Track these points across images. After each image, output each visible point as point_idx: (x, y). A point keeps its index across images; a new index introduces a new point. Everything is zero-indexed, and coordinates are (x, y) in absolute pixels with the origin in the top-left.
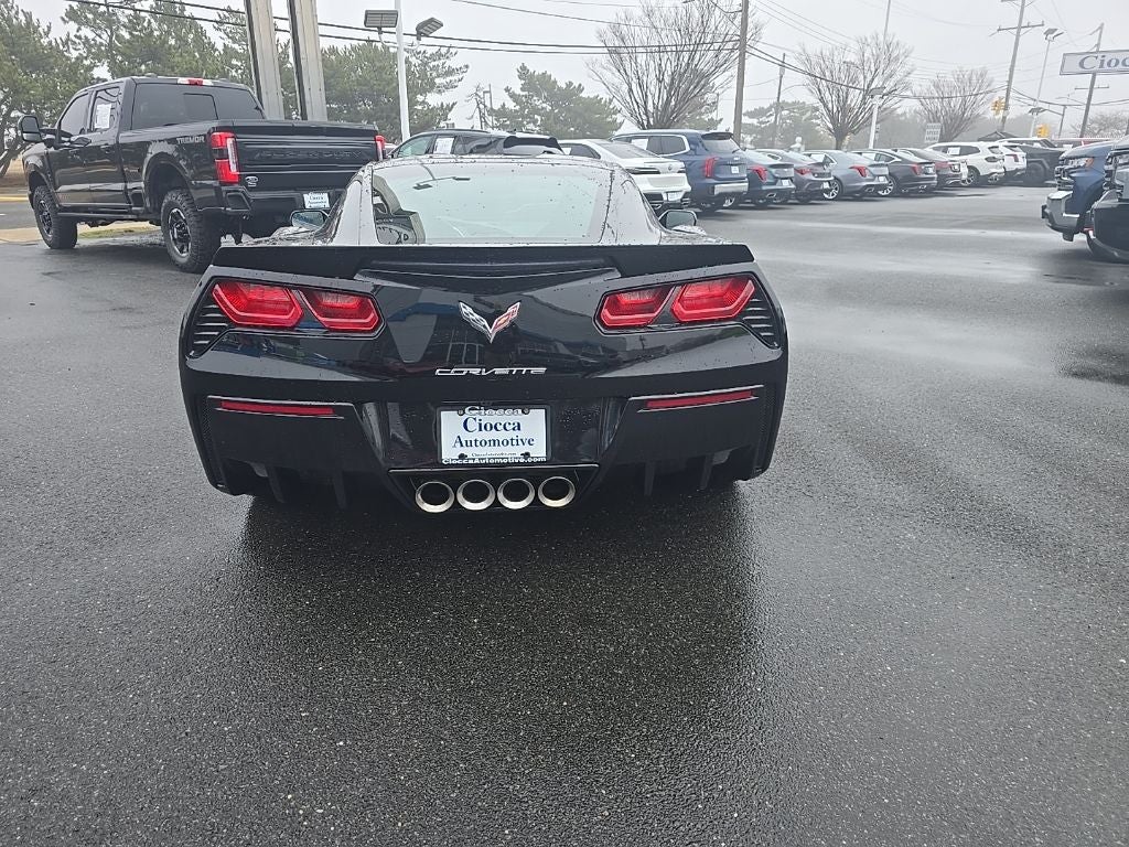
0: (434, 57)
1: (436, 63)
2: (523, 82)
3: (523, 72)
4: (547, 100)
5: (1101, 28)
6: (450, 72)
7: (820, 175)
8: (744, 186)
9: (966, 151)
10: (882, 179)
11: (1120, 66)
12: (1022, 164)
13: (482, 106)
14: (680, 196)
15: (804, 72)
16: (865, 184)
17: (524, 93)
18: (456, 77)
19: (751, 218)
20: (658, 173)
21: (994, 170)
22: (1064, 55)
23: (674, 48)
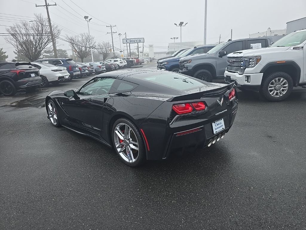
5: (125, 33)
7: (92, 68)
8: (79, 73)
9: (115, 61)
10: (105, 68)
11: (134, 42)
12: (126, 63)
14: (68, 76)
15: (68, 42)
16: (101, 70)
19: (83, 81)
20: (61, 71)
21: (122, 65)
22: (123, 39)
23: (32, 35)
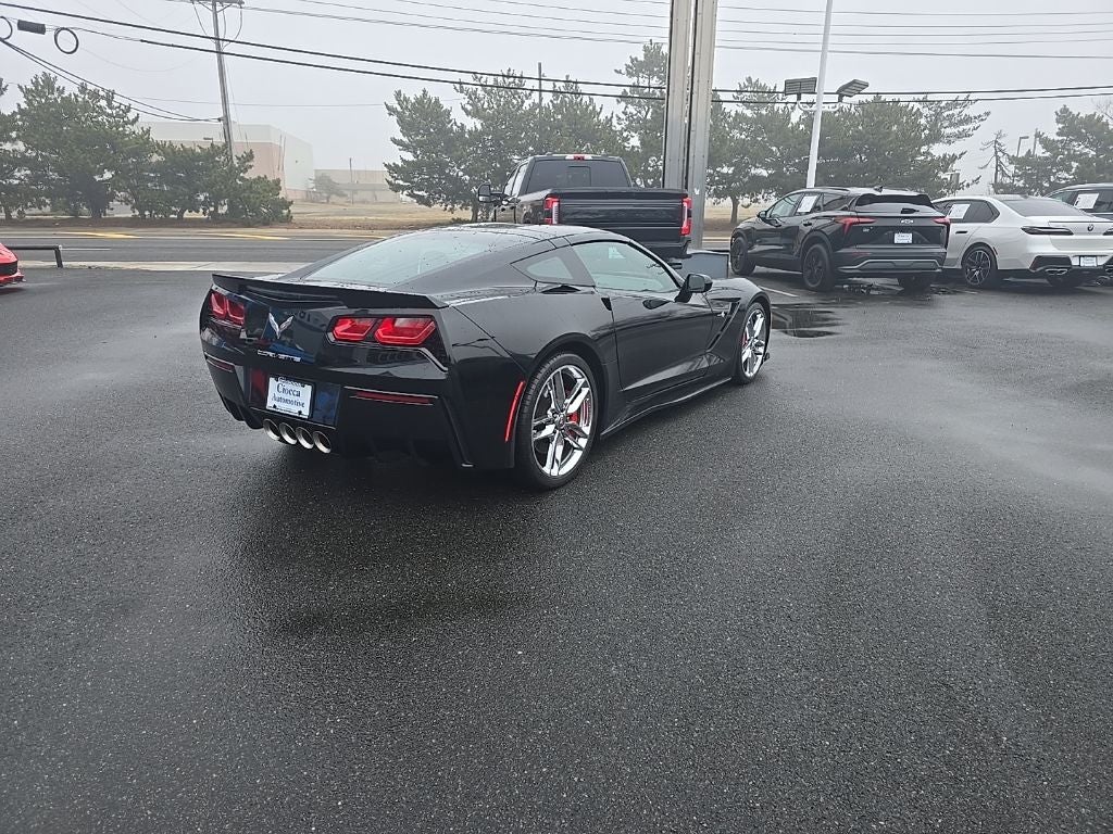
0: (949, 106)
1: (951, 112)
2: (1061, 126)
3: (1064, 116)
4: (1091, 145)
6: (968, 120)
13: (1000, 154)
17: (1060, 138)
18: (971, 126)
20: (1070, 233)
